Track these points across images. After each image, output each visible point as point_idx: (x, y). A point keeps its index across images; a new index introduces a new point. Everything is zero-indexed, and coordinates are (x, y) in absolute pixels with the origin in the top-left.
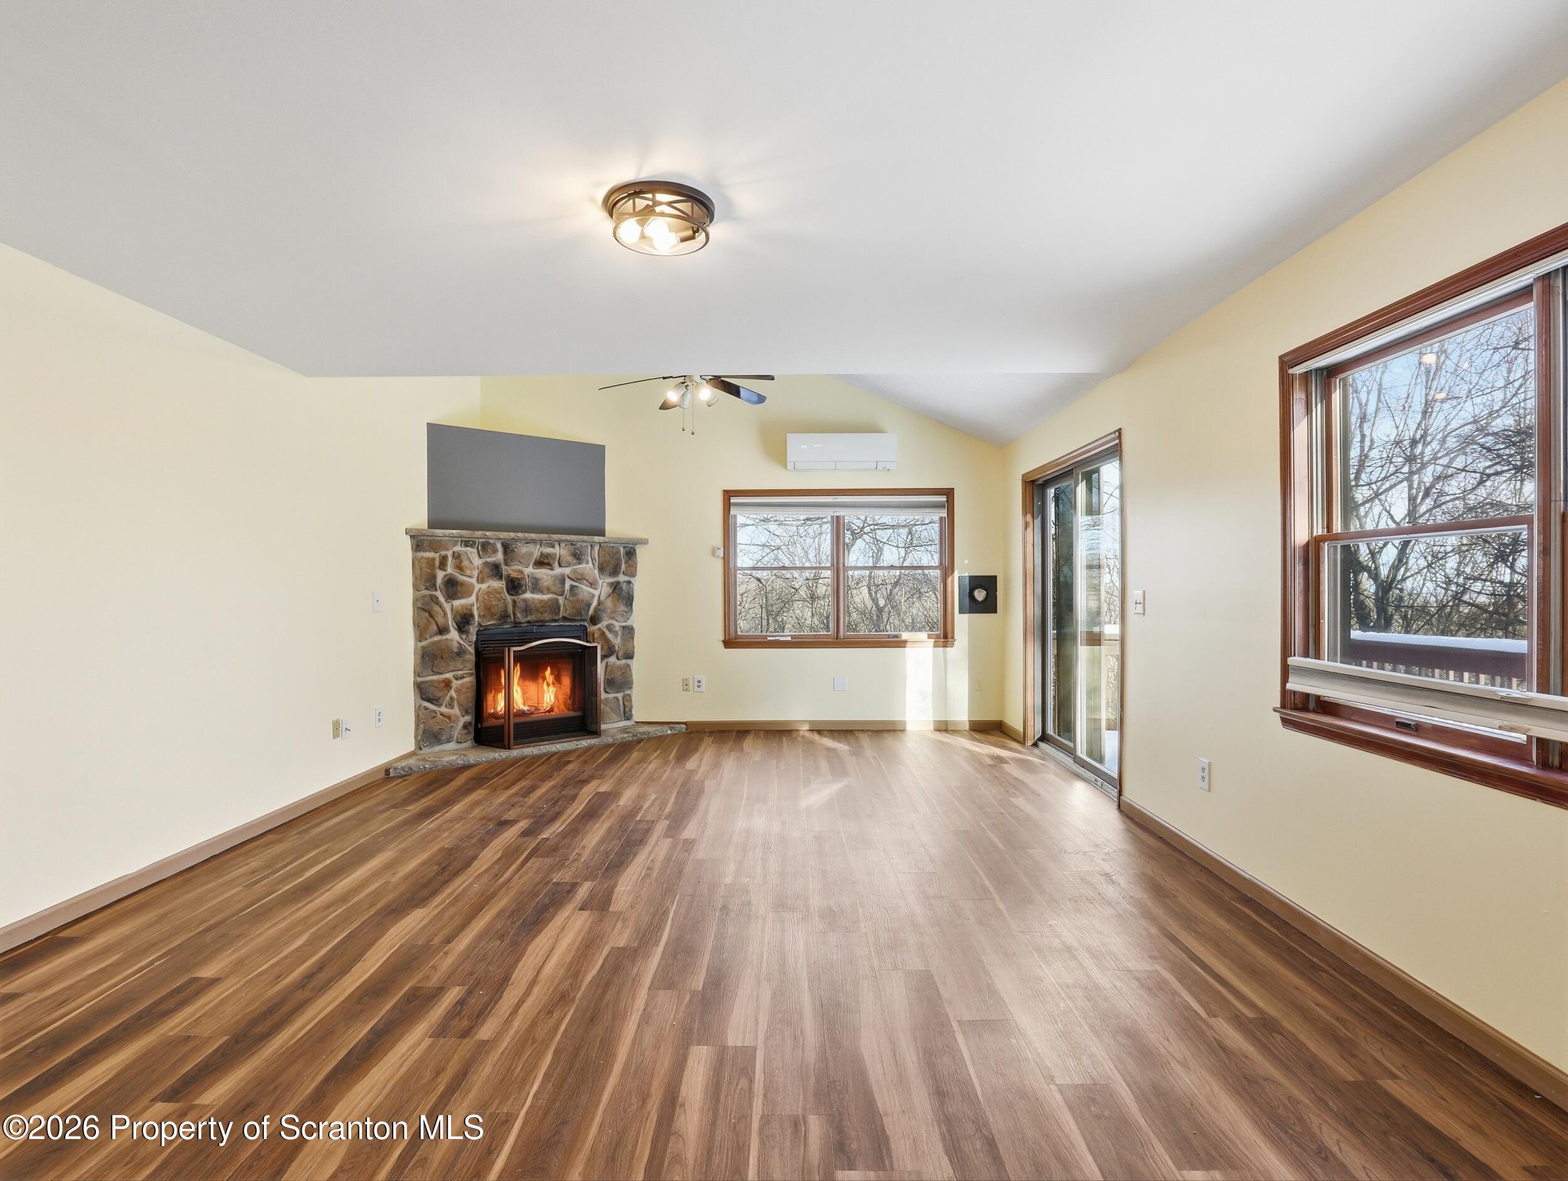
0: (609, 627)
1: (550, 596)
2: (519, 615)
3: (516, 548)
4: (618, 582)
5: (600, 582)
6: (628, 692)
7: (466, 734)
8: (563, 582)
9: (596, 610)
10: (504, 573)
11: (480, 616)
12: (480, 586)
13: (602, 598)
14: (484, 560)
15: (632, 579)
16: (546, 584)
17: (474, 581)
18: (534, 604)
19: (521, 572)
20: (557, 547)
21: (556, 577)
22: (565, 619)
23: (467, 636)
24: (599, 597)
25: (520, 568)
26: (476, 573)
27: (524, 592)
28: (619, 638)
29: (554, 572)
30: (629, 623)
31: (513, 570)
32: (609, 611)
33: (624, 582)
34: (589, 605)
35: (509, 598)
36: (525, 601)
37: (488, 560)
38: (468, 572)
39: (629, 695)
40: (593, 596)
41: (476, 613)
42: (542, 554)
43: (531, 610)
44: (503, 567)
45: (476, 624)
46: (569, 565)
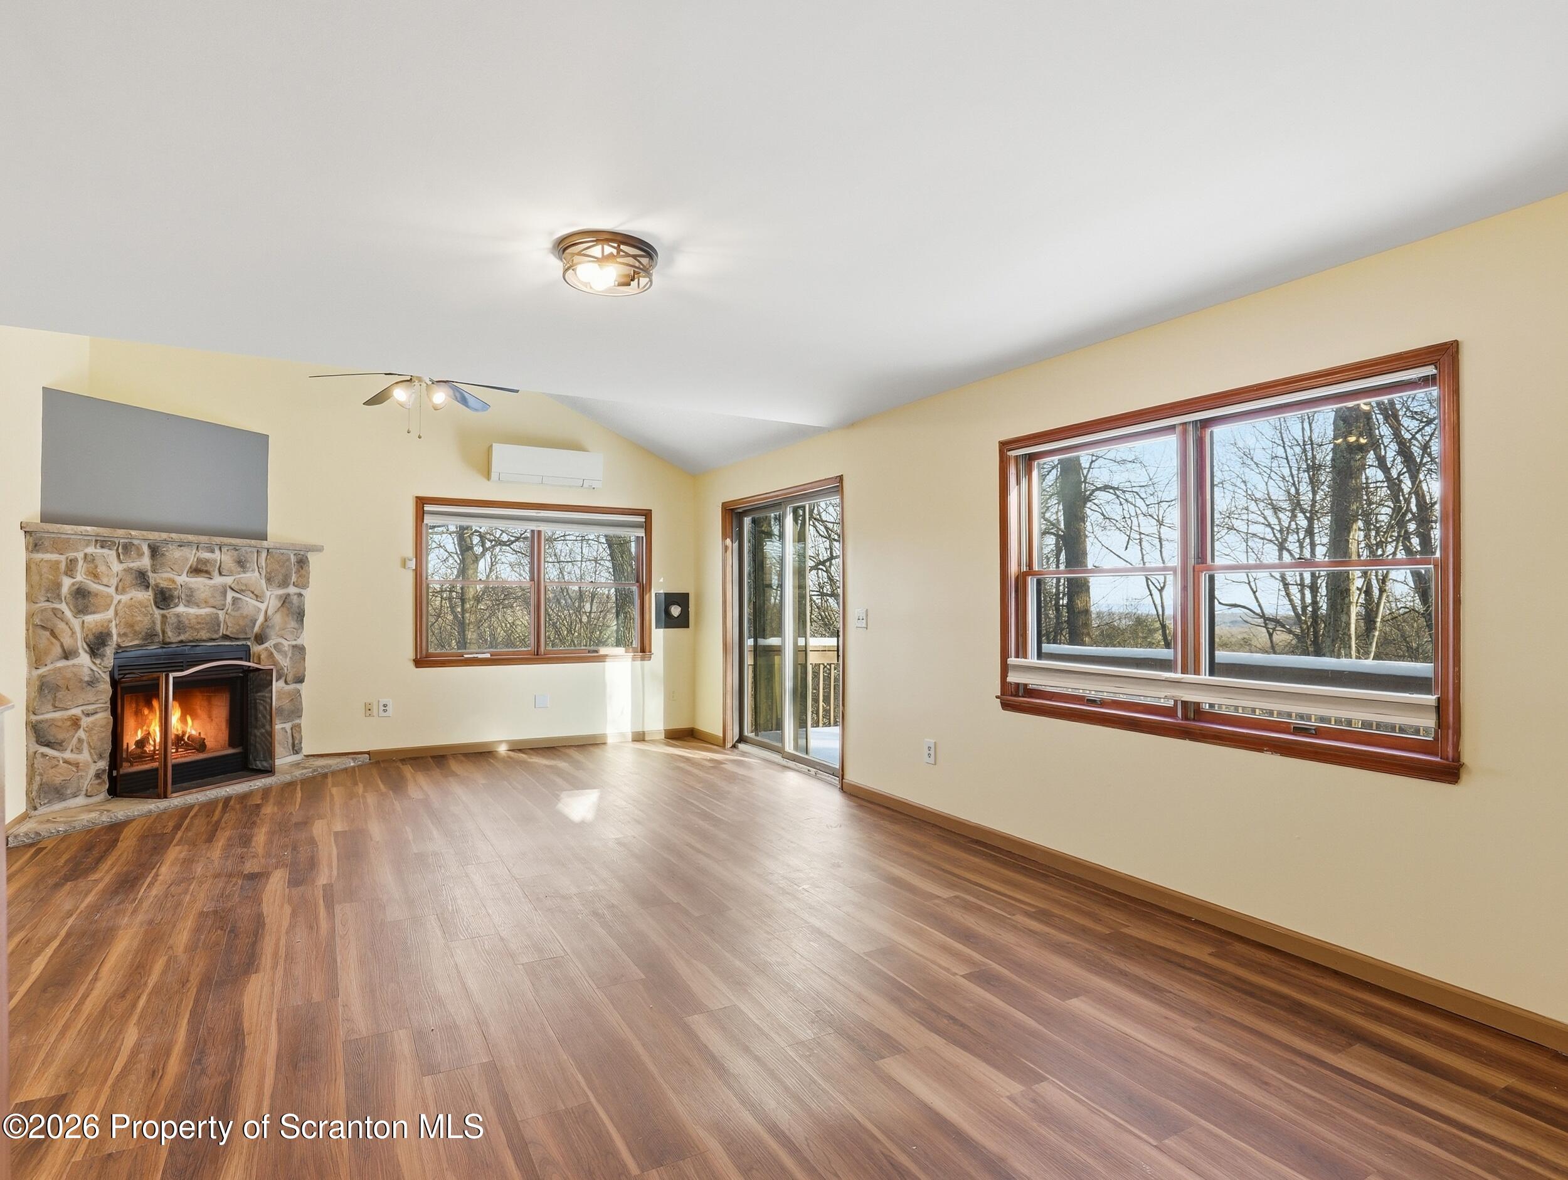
0: (276, 646)
1: (208, 610)
2: (170, 634)
3: (167, 551)
4: (289, 595)
5: (268, 594)
6: (297, 721)
7: (99, 784)
8: (224, 594)
9: (264, 627)
10: (152, 582)
11: (119, 635)
12: (119, 597)
13: (270, 613)
14: (124, 566)
15: (303, 592)
16: (203, 596)
17: (112, 590)
18: (190, 620)
19: (173, 581)
20: (217, 552)
21: (214, 587)
22: (226, 637)
23: (102, 660)
24: (266, 612)
25: (170, 575)
26: (114, 581)
27: (177, 605)
28: (288, 659)
29: (212, 582)
30: (299, 642)
31: (162, 578)
32: (277, 628)
33: (295, 594)
34: (254, 622)
35: (157, 613)
36: (178, 615)
37: (131, 565)
38: (105, 581)
39: (299, 726)
40: (259, 609)
41: (114, 631)
42: (199, 560)
43: (184, 628)
44: (150, 574)
45: (114, 646)
46: (231, 574)
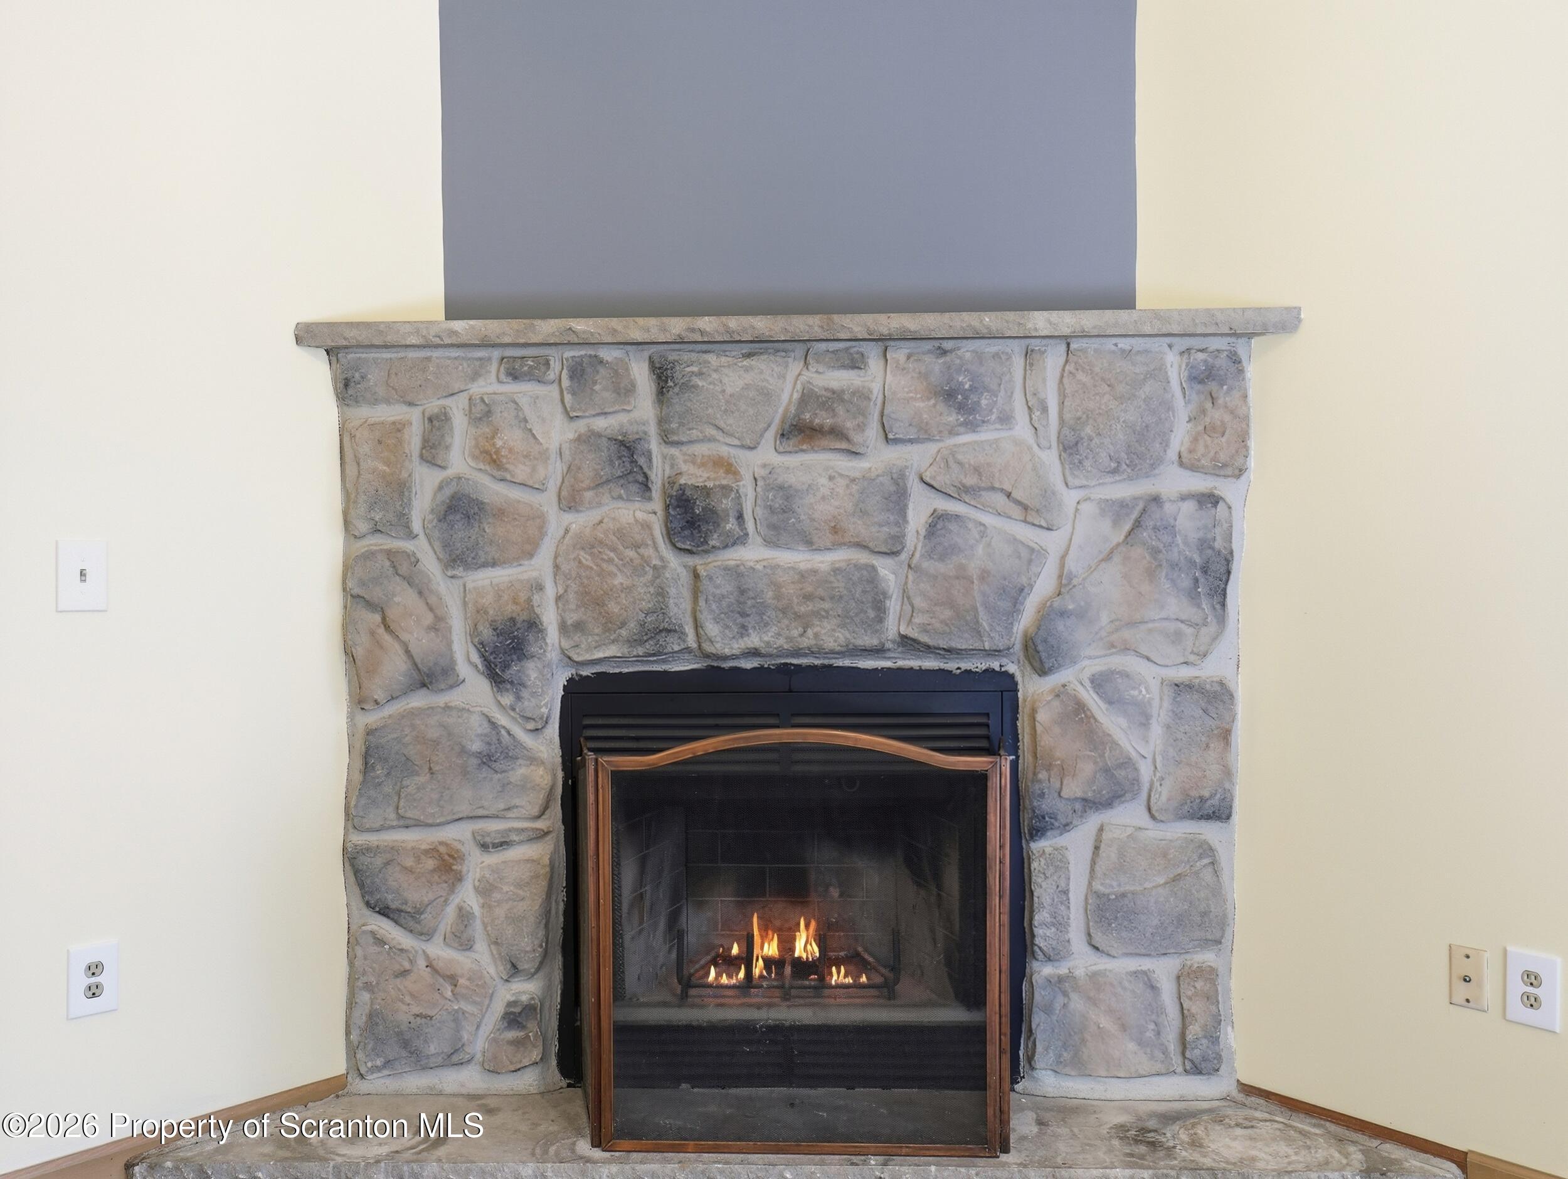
0: (1099, 683)
1: (840, 556)
2: (712, 629)
3: (700, 374)
4: (1156, 500)
5: (1070, 498)
6: (1207, 957)
7: (517, 1043)
8: (898, 499)
9: (1048, 615)
10: (658, 473)
11: (563, 628)
12: (568, 518)
13: (1071, 564)
14: (581, 426)
15: (1226, 488)
16: (824, 510)
17: (547, 502)
18: (777, 587)
19: (730, 468)
20: (874, 364)
21: (867, 480)
22: (907, 643)
23: (519, 698)
24: (1063, 558)
25: (724, 451)
26: (554, 472)
27: (741, 540)
28: (1157, 730)
29: (863, 464)
30: (1208, 671)
31: (692, 459)
32: (1104, 619)
33: (1183, 498)
34: (1017, 595)
35: (676, 563)
36: (736, 573)
37: (601, 424)
38: (521, 472)
40: (1035, 555)
41: (550, 618)
42: (807, 398)
43: (761, 609)
44: (654, 445)
45: (553, 655)
46: (923, 435)
